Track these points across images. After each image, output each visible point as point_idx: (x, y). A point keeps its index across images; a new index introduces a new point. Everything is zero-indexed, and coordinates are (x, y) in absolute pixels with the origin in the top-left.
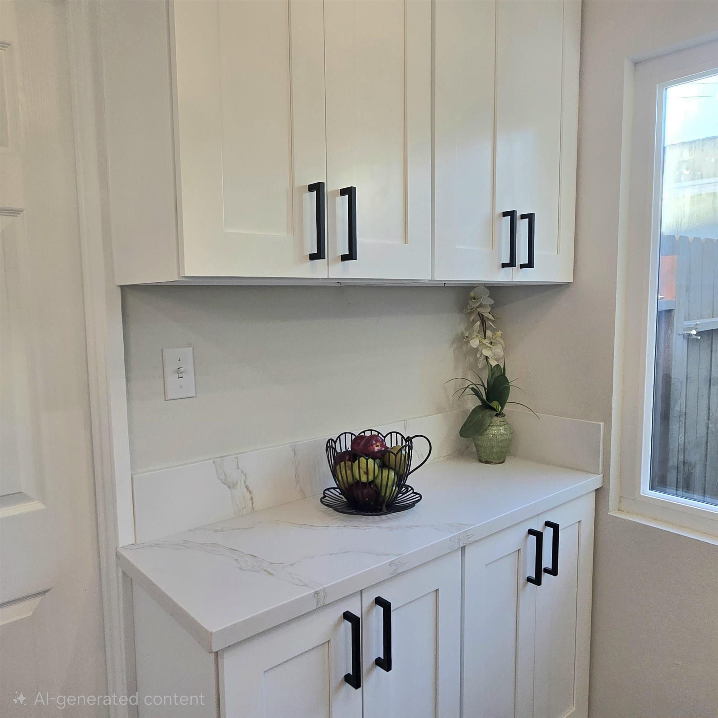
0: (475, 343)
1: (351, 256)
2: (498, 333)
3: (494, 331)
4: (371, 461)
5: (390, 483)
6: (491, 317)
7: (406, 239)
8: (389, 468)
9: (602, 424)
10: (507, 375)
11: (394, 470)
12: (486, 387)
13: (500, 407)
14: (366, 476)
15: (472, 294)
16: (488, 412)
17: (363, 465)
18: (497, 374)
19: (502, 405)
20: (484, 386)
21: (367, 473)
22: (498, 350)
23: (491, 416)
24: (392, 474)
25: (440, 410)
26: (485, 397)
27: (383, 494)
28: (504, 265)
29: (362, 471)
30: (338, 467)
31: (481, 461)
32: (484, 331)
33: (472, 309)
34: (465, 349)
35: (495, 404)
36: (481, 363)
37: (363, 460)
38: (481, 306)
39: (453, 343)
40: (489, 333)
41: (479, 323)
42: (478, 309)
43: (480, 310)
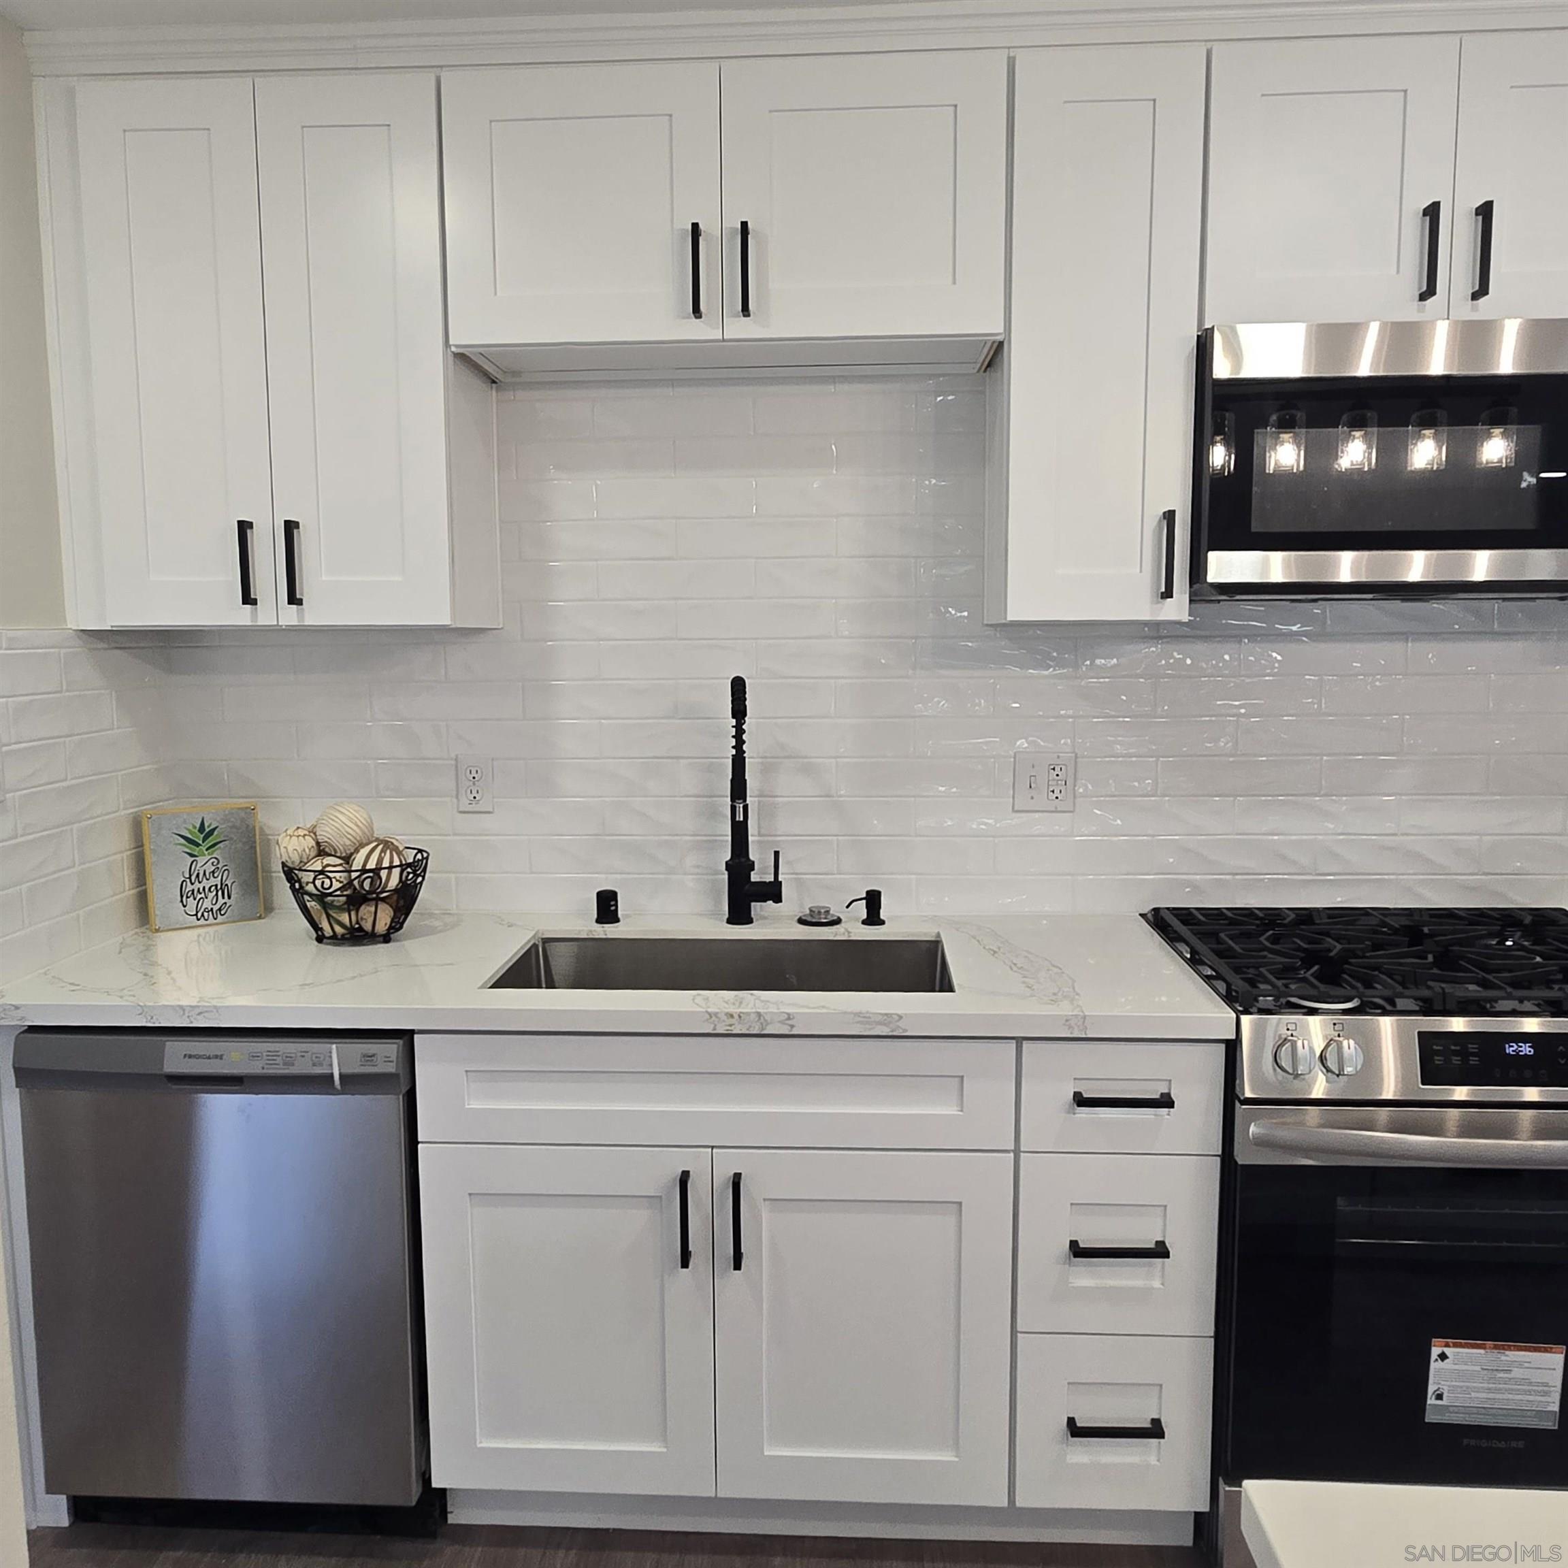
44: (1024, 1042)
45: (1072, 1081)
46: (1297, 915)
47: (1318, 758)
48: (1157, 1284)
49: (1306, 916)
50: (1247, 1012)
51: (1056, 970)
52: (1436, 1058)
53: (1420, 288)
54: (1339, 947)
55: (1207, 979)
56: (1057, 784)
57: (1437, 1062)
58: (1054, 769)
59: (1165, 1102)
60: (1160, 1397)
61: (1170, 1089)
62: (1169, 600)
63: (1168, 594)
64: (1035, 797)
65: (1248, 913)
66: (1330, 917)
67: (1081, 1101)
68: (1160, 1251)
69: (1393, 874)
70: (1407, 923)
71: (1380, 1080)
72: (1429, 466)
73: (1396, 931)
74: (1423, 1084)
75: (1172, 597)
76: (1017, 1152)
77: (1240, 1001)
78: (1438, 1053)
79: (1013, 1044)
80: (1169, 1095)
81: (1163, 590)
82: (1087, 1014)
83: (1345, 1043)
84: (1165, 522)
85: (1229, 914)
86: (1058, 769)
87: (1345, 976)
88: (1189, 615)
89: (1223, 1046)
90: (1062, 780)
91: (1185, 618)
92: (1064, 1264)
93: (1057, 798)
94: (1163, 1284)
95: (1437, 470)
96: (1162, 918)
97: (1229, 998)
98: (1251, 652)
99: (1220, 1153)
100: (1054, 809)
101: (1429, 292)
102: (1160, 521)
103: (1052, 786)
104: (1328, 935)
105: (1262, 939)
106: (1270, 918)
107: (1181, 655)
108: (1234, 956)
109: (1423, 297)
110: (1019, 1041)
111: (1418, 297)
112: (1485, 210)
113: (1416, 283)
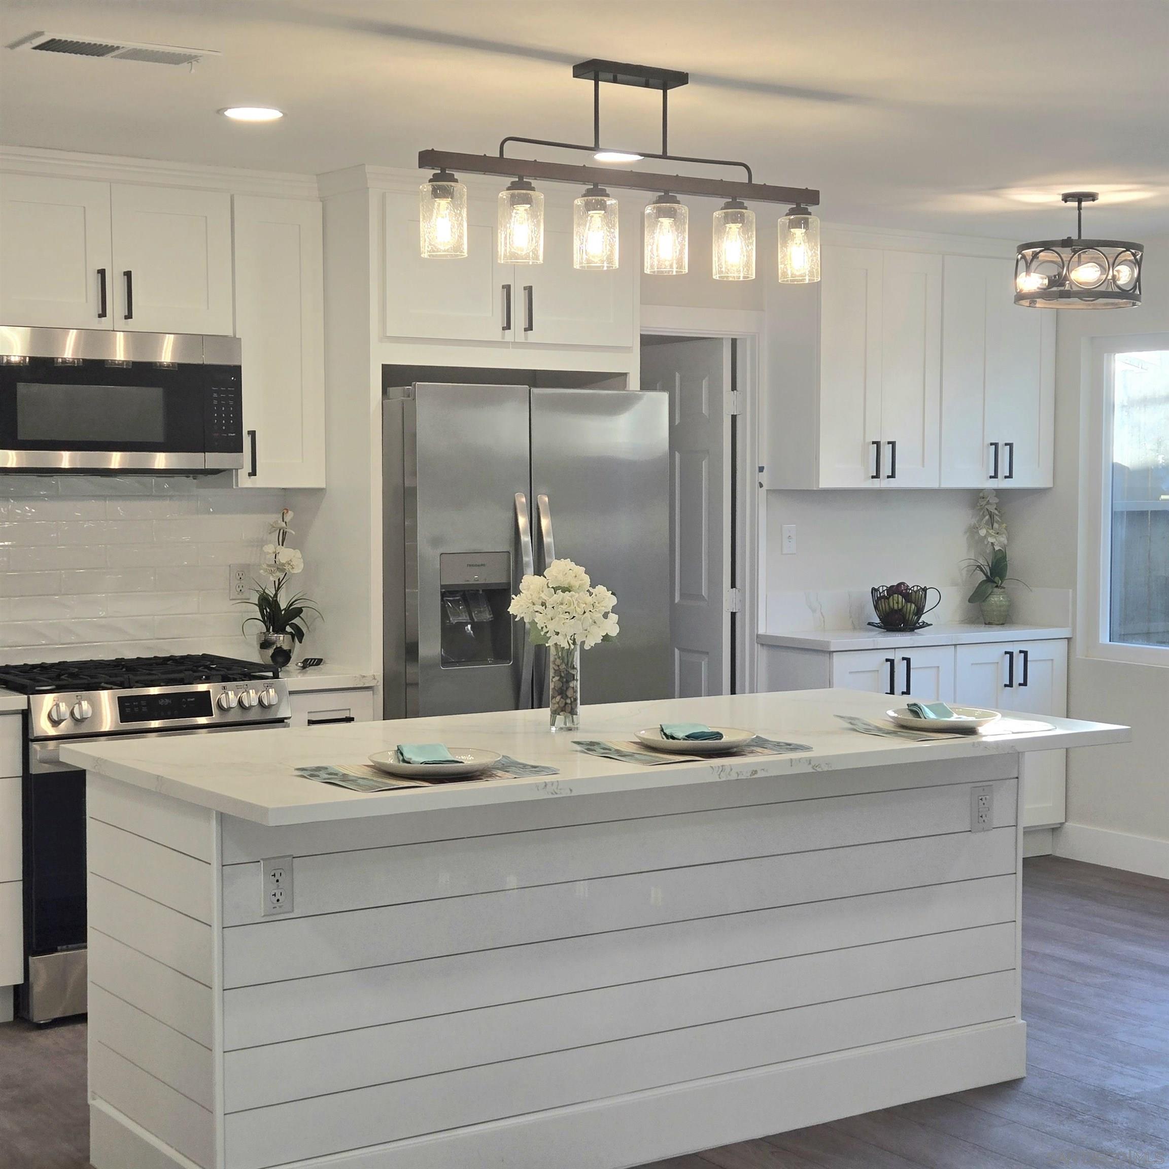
0: (983, 532)
1: (893, 476)
2: (1003, 525)
3: (1000, 524)
4: (900, 597)
5: (912, 611)
6: (996, 512)
7: (923, 467)
8: (911, 602)
9: (1070, 590)
11: (914, 603)
12: (991, 566)
13: (1000, 581)
14: (897, 605)
15: (981, 495)
16: (990, 585)
17: (896, 598)
18: (999, 557)
19: (1002, 580)
20: (989, 565)
22: (1003, 539)
23: (992, 588)
24: (913, 606)
25: (954, 584)
26: (989, 574)
27: (907, 617)
28: (991, 477)
29: (895, 602)
30: (880, 602)
31: (986, 624)
32: (991, 522)
33: (981, 506)
34: (977, 537)
35: (997, 579)
36: (987, 547)
38: (988, 503)
39: (966, 533)
40: (996, 525)
41: (987, 517)
42: (986, 506)
43: (988, 507)
50: (32, 694)
52: (126, 709)
53: (98, 311)
57: (127, 711)
69: (106, 641)
71: (101, 722)
74: (121, 722)
77: (27, 691)
78: (128, 707)
83: (83, 704)
89: (20, 714)
97: (22, 691)
98: (17, 507)
99: (22, 775)
101: (103, 314)
109: (100, 316)
111: (97, 316)
112: (128, 274)
113: (96, 308)
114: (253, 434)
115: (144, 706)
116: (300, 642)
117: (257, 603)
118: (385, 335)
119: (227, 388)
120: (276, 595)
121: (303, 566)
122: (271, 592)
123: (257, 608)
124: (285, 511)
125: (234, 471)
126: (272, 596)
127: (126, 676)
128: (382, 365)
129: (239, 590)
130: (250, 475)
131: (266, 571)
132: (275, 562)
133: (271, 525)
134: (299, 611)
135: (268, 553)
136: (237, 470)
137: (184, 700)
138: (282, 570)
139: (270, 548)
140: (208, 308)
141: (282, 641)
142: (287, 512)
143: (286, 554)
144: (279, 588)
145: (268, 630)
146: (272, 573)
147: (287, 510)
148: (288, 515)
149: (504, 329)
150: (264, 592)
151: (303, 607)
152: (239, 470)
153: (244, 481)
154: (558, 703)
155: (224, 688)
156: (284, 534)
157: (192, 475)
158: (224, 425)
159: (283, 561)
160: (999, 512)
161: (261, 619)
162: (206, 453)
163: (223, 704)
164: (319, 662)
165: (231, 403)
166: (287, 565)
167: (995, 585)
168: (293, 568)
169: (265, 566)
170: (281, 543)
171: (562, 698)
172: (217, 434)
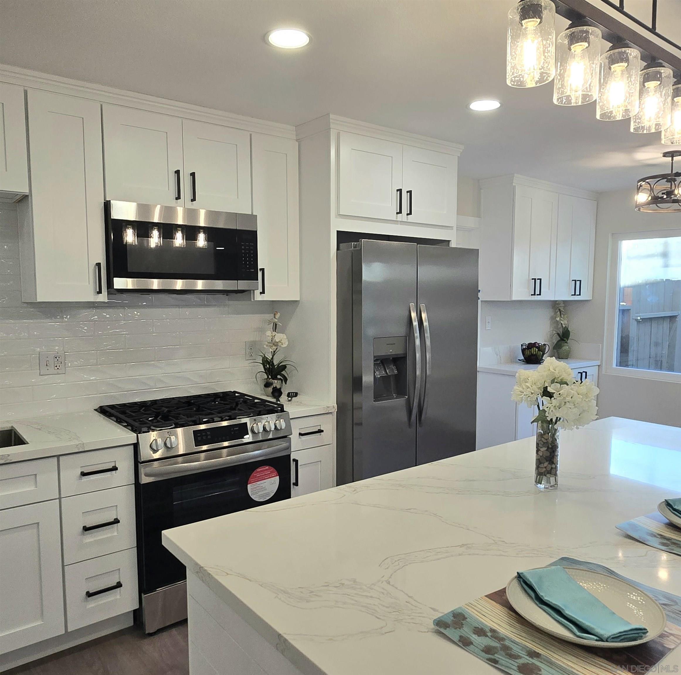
0: (558, 319)
2: (565, 316)
6: (563, 310)
8: (540, 351)
9: (601, 345)
10: (569, 329)
12: (562, 333)
16: (563, 342)
18: (566, 329)
19: (568, 339)
21: (535, 351)
22: (566, 321)
26: (561, 337)
27: (537, 358)
34: (554, 321)
35: (565, 339)
36: (560, 326)
37: (535, 348)
39: (550, 319)
40: (562, 316)
41: (559, 312)
44: (60, 457)
45: (80, 468)
46: (152, 402)
47: (153, 348)
48: (116, 534)
49: (154, 402)
50: (140, 433)
51: (67, 431)
53: (176, 196)
54: (167, 409)
55: (125, 426)
56: (58, 364)
57: (199, 439)
58: (56, 358)
59: (115, 469)
60: (119, 574)
61: (116, 464)
62: (100, 294)
63: (100, 292)
64: (49, 369)
65: (135, 403)
66: (162, 401)
67: (84, 474)
68: (116, 521)
70: (187, 401)
72: (180, 246)
73: (184, 403)
74: (196, 446)
75: (101, 293)
76: (60, 498)
77: (137, 430)
78: (199, 436)
79: (56, 459)
80: (115, 466)
81: (98, 291)
82: (84, 442)
83: (172, 437)
84: (97, 267)
85: (128, 404)
86: (58, 357)
87: (170, 417)
88: (108, 300)
89: (133, 446)
90: (59, 362)
91: (106, 301)
92: (81, 535)
93: (58, 369)
94: (118, 533)
95: (183, 247)
96: (104, 409)
97: (134, 430)
98: (129, 312)
99: (134, 483)
100: (57, 373)
101: (178, 198)
102: (95, 266)
103: (56, 364)
104: (163, 407)
105: (141, 410)
106: (143, 405)
107: (106, 314)
108: (133, 416)
109: (177, 199)
110: (58, 456)
111: (175, 199)
112: (193, 175)
113: (174, 194)
114: (263, 270)
115: (209, 435)
116: (286, 384)
117: (261, 362)
118: (339, 214)
119: (249, 244)
120: (272, 358)
121: (287, 344)
122: (269, 357)
123: (262, 366)
124: (276, 313)
125: (252, 291)
126: (270, 359)
127: (197, 417)
128: (337, 231)
129: (250, 355)
130: (261, 293)
131: (267, 346)
132: (272, 341)
133: (269, 320)
134: (284, 367)
135: (269, 336)
136: (254, 291)
137: (232, 429)
138: (276, 346)
139: (269, 333)
140: (238, 198)
141: (276, 383)
142: (277, 313)
143: (279, 337)
144: (274, 354)
145: (268, 377)
146: (271, 347)
147: (277, 312)
148: (277, 315)
149: (397, 213)
150: (265, 356)
151: (287, 365)
152: (255, 291)
153: (258, 297)
154: (546, 467)
155: (255, 420)
156: (276, 325)
157: (225, 294)
158: (248, 265)
159: (277, 341)
160: (565, 310)
161: (264, 371)
162: (239, 281)
163: (255, 431)
164: (296, 395)
165: (252, 252)
166: (279, 343)
167: (565, 342)
168: (282, 344)
169: (266, 343)
170: (274, 330)
171: (549, 464)
172: (244, 270)
